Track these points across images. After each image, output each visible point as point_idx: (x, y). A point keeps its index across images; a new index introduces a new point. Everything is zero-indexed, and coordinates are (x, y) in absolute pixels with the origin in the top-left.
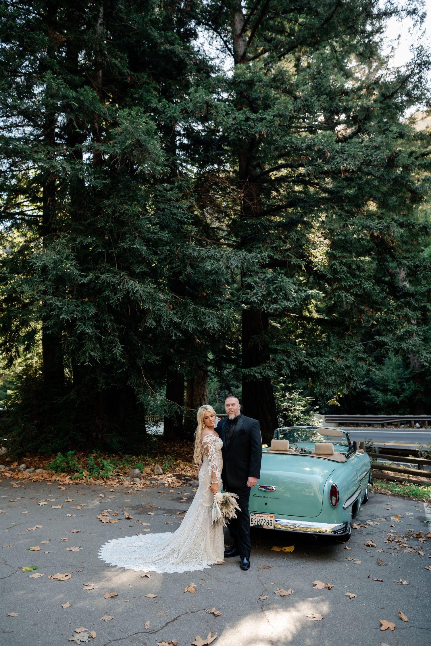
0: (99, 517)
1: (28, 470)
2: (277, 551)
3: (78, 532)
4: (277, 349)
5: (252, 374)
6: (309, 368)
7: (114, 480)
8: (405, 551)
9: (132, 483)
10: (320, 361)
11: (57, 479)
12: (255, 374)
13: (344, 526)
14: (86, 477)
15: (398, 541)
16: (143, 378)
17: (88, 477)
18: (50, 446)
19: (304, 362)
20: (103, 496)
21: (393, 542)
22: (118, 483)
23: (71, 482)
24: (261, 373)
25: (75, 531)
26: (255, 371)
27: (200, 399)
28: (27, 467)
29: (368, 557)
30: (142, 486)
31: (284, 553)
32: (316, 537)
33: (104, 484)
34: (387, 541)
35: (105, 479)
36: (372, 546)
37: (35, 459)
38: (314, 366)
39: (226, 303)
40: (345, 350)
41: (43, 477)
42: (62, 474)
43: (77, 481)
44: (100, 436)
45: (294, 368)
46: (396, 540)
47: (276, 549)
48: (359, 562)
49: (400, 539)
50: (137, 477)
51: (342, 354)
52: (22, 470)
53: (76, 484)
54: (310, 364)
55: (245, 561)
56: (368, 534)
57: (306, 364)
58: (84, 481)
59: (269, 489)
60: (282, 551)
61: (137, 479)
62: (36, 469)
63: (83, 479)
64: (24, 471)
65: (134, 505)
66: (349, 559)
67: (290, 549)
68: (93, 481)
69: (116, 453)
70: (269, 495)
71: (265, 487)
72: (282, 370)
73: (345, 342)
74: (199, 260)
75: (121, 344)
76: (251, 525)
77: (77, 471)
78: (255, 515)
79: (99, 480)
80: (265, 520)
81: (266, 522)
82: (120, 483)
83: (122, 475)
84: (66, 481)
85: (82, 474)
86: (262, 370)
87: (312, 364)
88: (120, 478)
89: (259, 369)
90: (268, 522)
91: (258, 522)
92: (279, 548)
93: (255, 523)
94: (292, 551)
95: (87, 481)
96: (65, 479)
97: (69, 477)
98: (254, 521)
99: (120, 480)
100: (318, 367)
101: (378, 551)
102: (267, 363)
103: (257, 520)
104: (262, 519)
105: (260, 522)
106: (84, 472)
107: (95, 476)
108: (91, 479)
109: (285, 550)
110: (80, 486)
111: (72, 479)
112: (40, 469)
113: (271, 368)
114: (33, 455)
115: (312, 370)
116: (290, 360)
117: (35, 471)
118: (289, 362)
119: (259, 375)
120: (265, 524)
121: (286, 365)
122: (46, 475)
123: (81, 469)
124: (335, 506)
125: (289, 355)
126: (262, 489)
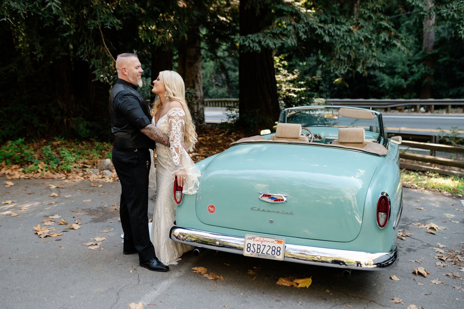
0: (36, 229)
2: (285, 287)
4: (283, 11)
6: (323, 37)
7: (77, 173)
9: (100, 176)
10: (337, 29)
11: (7, 172)
12: (252, 45)
13: (393, 254)
14: (42, 170)
16: (104, 46)
17: (45, 169)
19: (316, 29)
20: (56, 195)
22: (82, 176)
23: (23, 176)
24: (259, 42)
27: (193, 81)
29: (423, 294)
30: (111, 181)
31: (296, 288)
32: (350, 272)
33: (64, 178)
35: (66, 172)
38: (329, 34)
40: (366, 16)
42: (14, 167)
43: (31, 175)
44: (65, 121)
45: (304, 37)
47: (283, 282)
50: (108, 169)
51: (362, 22)
53: (29, 179)
54: (324, 31)
56: (409, 250)
57: (319, 31)
58: (39, 174)
59: (276, 200)
60: (292, 286)
61: (107, 172)
65: (94, 207)
67: (305, 283)
69: (87, 139)
70: (276, 208)
72: (288, 38)
73: (367, 5)
76: (246, 253)
77: (32, 163)
78: (253, 239)
79: (58, 174)
80: (269, 247)
81: (271, 250)
82: (86, 176)
83: (89, 166)
84: (17, 175)
85: (37, 167)
86: (262, 39)
87: (327, 32)
88: (85, 171)
89: (258, 36)
90: (274, 249)
91: (258, 248)
92: (287, 282)
93: (253, 251)
94: (307, 287)
95: (43, 174)
96: (16, 173)
97: (21, 170)
98: (252, 248)
99: (86, 173)
100: (334, 36)
101: (433, 282)
102: (269, 29)
103: (256, 247)
104: (265, 246)
105: (261, 250)
106: (39, 164)
107: (53, 168)
108: (49, 172)
109: (298, 284)
110: (33, 181)
111: (24, 172)
113: (274, 36)
115: (327, 40)
116: (299, 25)
118: (298, 28)
119: (257, 45)
120: (270, 253)
121: (294, 32)
123: (34, 161)
124: (383, 227)
125: (298, 19)
126: (266, 199)
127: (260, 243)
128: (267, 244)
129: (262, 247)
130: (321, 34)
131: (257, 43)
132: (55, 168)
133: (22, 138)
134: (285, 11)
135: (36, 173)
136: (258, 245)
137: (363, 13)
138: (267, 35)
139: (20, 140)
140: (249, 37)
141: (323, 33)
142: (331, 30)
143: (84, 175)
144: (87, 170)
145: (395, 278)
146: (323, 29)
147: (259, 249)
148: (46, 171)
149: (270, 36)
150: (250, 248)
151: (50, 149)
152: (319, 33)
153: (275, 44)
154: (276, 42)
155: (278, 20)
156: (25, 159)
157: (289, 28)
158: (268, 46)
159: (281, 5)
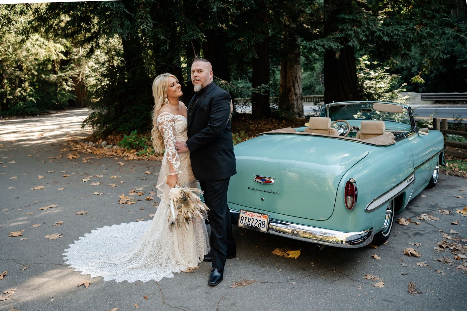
0: (120, 197)
1: (108, 146)
2: (278, 256)
3: (83, 214)
5: (313, 47)
6: (382, 38)
8: (459, 267)
10: (396, 30)
11: (127, 155)
12: (317, 47)
14: (149, 153)
15: (455, 249)
17: (151, 153)
18: (128, 125)
19: (376, 32)
20: (150, 173)
21: (447, 250)
23: (135, 158)
24: (323, 46)
25: (79, 213)
26: (317, 44)
28: (108, 144)
29: (399, 274)
31: (286, 258)
32: (321, 248)
34: (438, 248)
36: (412, 255)
37: (118, 137)
38: (388, 35)
40: (429, 16)
41: (116, 152)
42: (132, 151)
43: (141, 157)
46: (452, 248)
47: (278, 252)
48: (381, 284)
49: (459, 246)
51: (425, 21)
52: (104, 146)
53: (139, 160)
55: (217, 273)
57: (378, 33)
58: (147, 157)
59: (266, 181)
60: (283, 256)
62: (114, 145)
63: (146, 155)
64: (105, 147)
66: (369, 277)
67: (294, 254)
70: (267, 188)
71: (261, 178)
72: (350, 41)
76: (240, 224)
77: (144, 148)
78: (245, 213)
79: (160, 157)
80: (257, 221)
81: (258, 223)
84: (132, 157)
85: (146, 151)
86: (325, 43)
87: (385, 33)
89: (322, 41)
90: (260, 223)
91: (248, 221)
92: (281, 252)
93: (245, 223)
94: (296, 258)
95: (149, 157)
96: (132, 155)
97: (136, 153)
98: (244, 220)
100: (393, 36)
101: (418, 264)
102: (332, 35)
103: (247, 220)
104: (254, 219)
105: (251, 222)
106: (148, 149)
108: (153, 155)
109: (288, 255)
110: (141, 162)
111: (138, 155)
112: (117, 146)
113: (337, 40)
114: (118, 133)
115: (385, 40)
116: (359, 30)
117: (112, 147)
118: (358, 32)
119: (322, 47)
120: (257, 225)
121: (355, 36)
122: (119, 151)
123: (145, 146)
124: (350, 209)
125: (359, 25)
126: (259, 180)
127: (250, 217)
128: (255, 218)
129: (252, 220)
130: (380, 35)
131: (321, 46)
134: (347, 19)
135: (145, 156)
136: (249, 218)
137: (427, 13)
138: (330, 40)
140: (314, 42)
141: (381, 35)
142: (388, 31)
145: (376, 256)
146: (382, 32)
147: (250, 222)
148: (152, 154)
149: (333, 40)
150: (243, 220)
152: (378, 35)
153: (338, 46)
154: (339, 45)
155: (340, 27)
156: (140, 145)
157: (350, 33)
158: (332, 48)
159: (343, 15)
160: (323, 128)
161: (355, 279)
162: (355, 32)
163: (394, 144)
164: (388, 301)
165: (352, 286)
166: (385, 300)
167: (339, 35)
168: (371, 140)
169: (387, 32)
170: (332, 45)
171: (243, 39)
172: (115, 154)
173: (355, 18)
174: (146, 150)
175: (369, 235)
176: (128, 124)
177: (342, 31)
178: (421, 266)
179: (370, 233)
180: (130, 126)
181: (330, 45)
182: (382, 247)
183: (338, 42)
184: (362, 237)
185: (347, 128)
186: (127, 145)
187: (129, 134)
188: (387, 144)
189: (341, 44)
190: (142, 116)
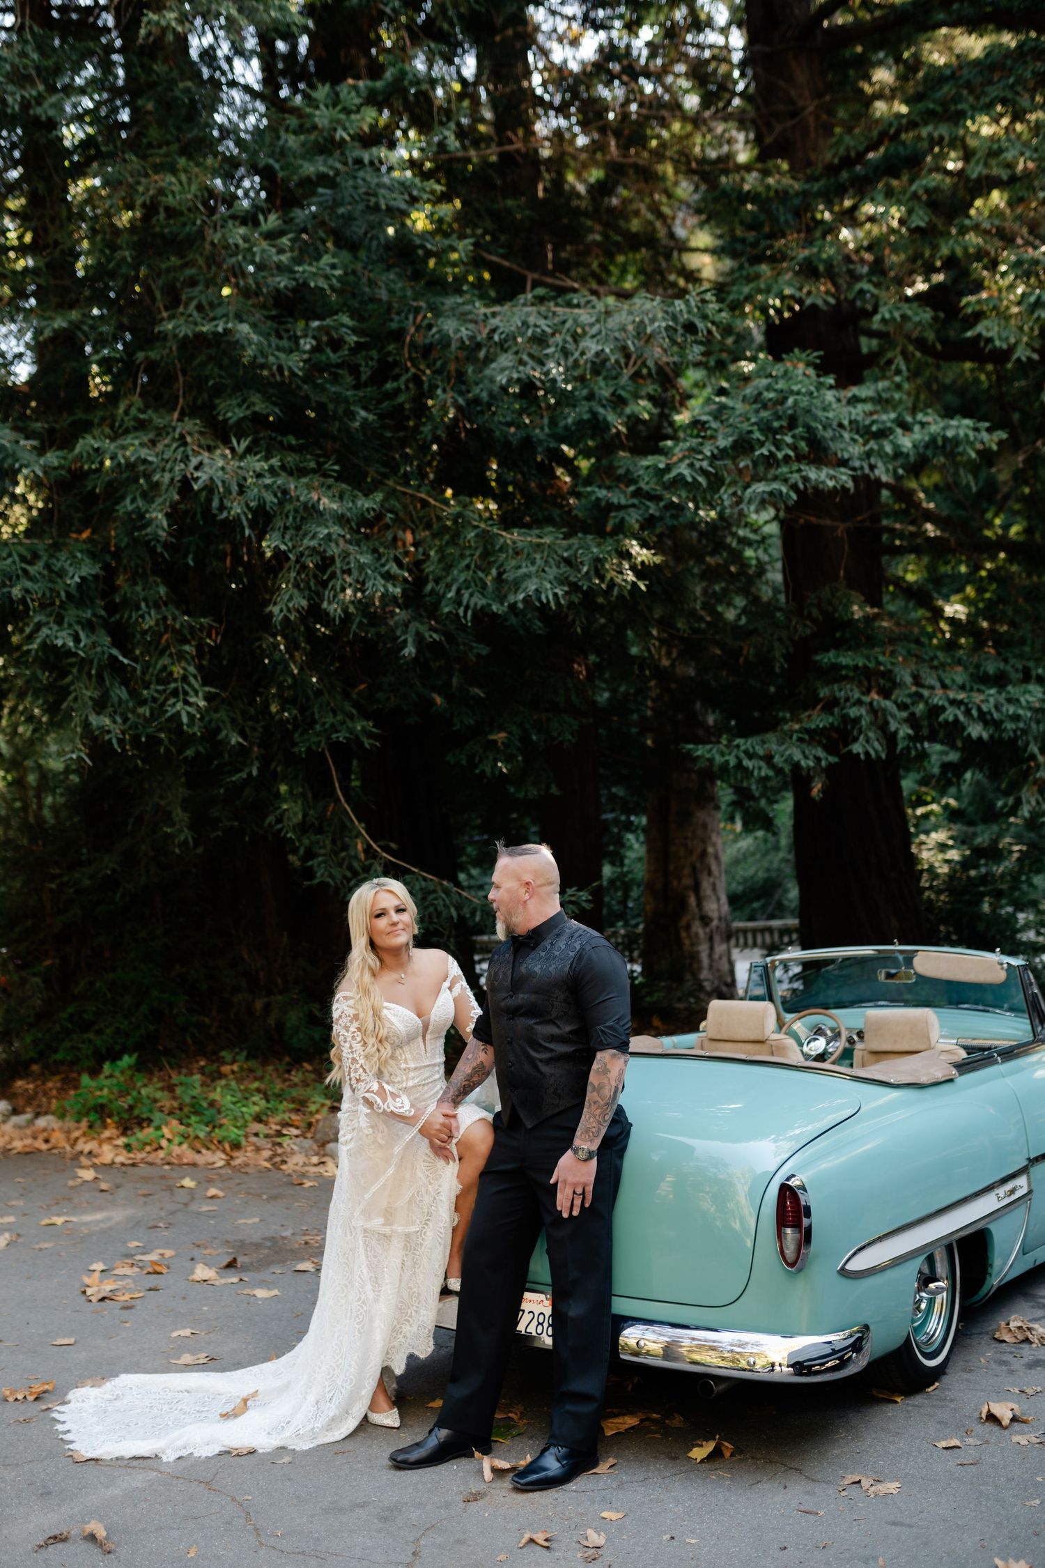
0: (87, 1281)
1: (15, 1119)
4: (840, 667)
5: (733, 762)
6: (964, 728)
7: (258, 1149)
9: (315, 1160)
10: (1009, 701)
11: (87, 1148)
12: (746, 762)
14: (170, 1141)
17: (177, 1140)
18: (90, 1041)
19: (943, 709)
22: (270, 1159)
23: (119, 1159)
24: (768, 759)
26: (746, 752)
28: (15, 1111)
33: (221, 1163)
35: (227, 1146)
37: (50, 1084)
38: (984, 718)
39: (626, 507)
41: (47, 1141)
42: (107, 1133)
43: (140, 1156)
53: (133, 1165)
54: (968, 712)
57: (950, 714)
58: (161, 1154)
62: (37, 1115)
63: (159, 1147)
64: (4, 1122)
68: (190, 1156)
72: (855, 740)
74: (482, 354)
75: (204, 684)
77: (150, 1120)
79: (209, 1152)
80: (530, 1316)
81: (535, 1323)
82: (278, 1159)
83: (296, 1132)
84: (108, 1154)
85: (160, 1133)
86: (774, 747)
87: (975, 712)
88: (280, 1145)
89: (764, 742)
90: (540, 1320)
95: (170, 1154)
96: (106, 1148)
97: (121, 1141)
99: (279, 1151)
100: (1002, 722)
102: (799, 721)
106: (167, 1124)
107: (197, 1137)
108: (185, 1146)
110: (143, 1170)
111: (128, 1147)
112: (50, 1118)
113: (813, 736)
114: (51, 1069)
115: (974, 735)
116: (888, 704)
117: (30, 1123)
118: (884, 710)
119: (762, 764)
120: (532, 1329)
121: (872, 723)
122: (58, 1138)
123: (157, 1116)
124: (791, 1265)
125: (888, 685)
130: (956, 720)
131: (761, 758)
132: (202, 1135)
133: (130, 1055)
134: (847, 667)
135: (156, 1149)
138: (791, 737)
139: (127, 1060)
140: (738, 746)
141: (961, 718)
142: (985, 708)
143: (275, 1155)
144: (286, 1141)
148: (180, 1144)
149: (800, 740)
151: (197, 1085)
152: (951, 719)
153: (818, 759)
154: (820, 753)
155: (824, 692)
156: (136, 1112)
157: (853, 712)
158: (796, 767)
159: (832, 654)
160: (752, 1037)
161: (818, 1477)
162: (873, 710)
163: (951, 1081)
164: (902, 1524)
165: (807, 1493)
166: (894, 1523)
167: (819, 720)
168: (876, 1071)
169: (979, 709)
170: (797, 756)
171: (503, 735)
172: (44, 1147)
173: (872, 665)
174: (158, 1128)
175: (857, 1346)
176: (91, 1035)
177: (830, 705)
178: (1024, 1442)
179: (860, 1339)
180: (98, 1043)
181: (790, 757)
182: (918, 1399)
183: (819, 743)
184: (834, 1352)
185: (837, 1035)
186: (87, 1114)
187: (95, 1072)
188: (924, 1080)
189: (830, 750)
190: (144, 1008)
